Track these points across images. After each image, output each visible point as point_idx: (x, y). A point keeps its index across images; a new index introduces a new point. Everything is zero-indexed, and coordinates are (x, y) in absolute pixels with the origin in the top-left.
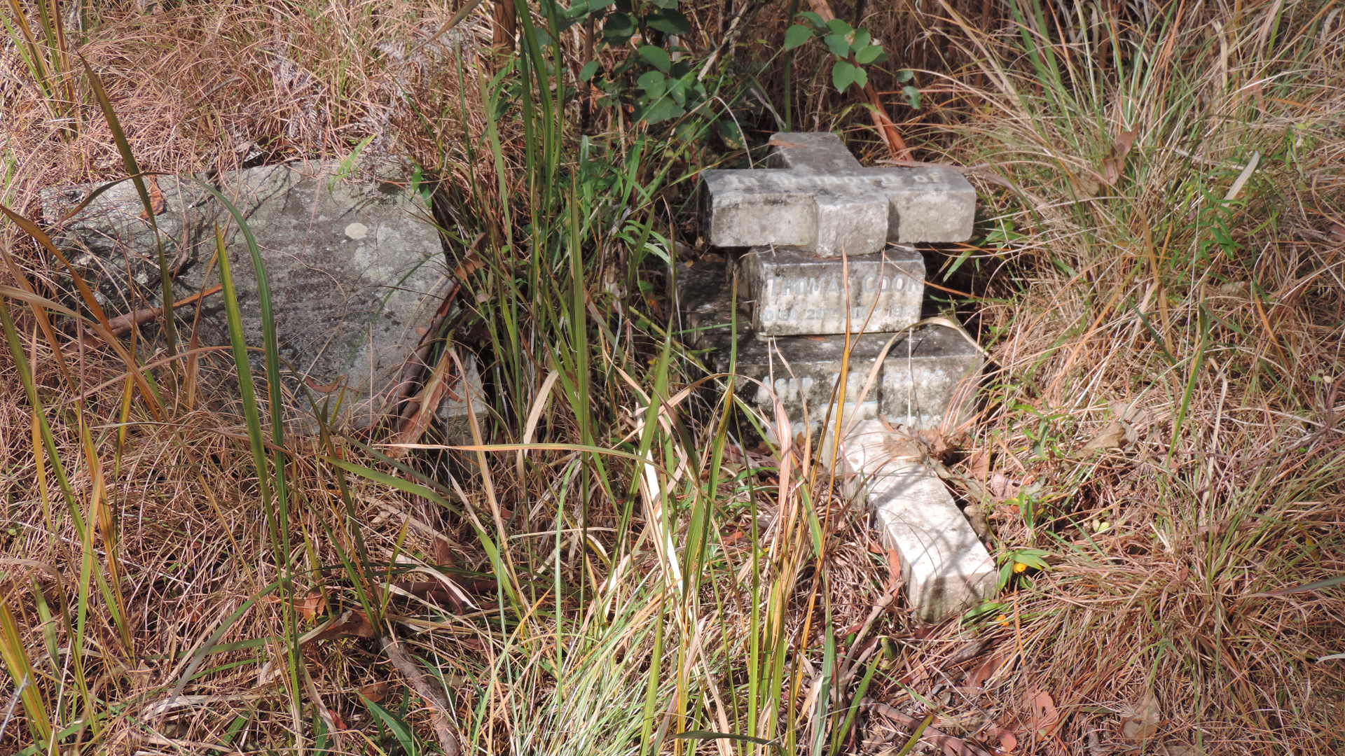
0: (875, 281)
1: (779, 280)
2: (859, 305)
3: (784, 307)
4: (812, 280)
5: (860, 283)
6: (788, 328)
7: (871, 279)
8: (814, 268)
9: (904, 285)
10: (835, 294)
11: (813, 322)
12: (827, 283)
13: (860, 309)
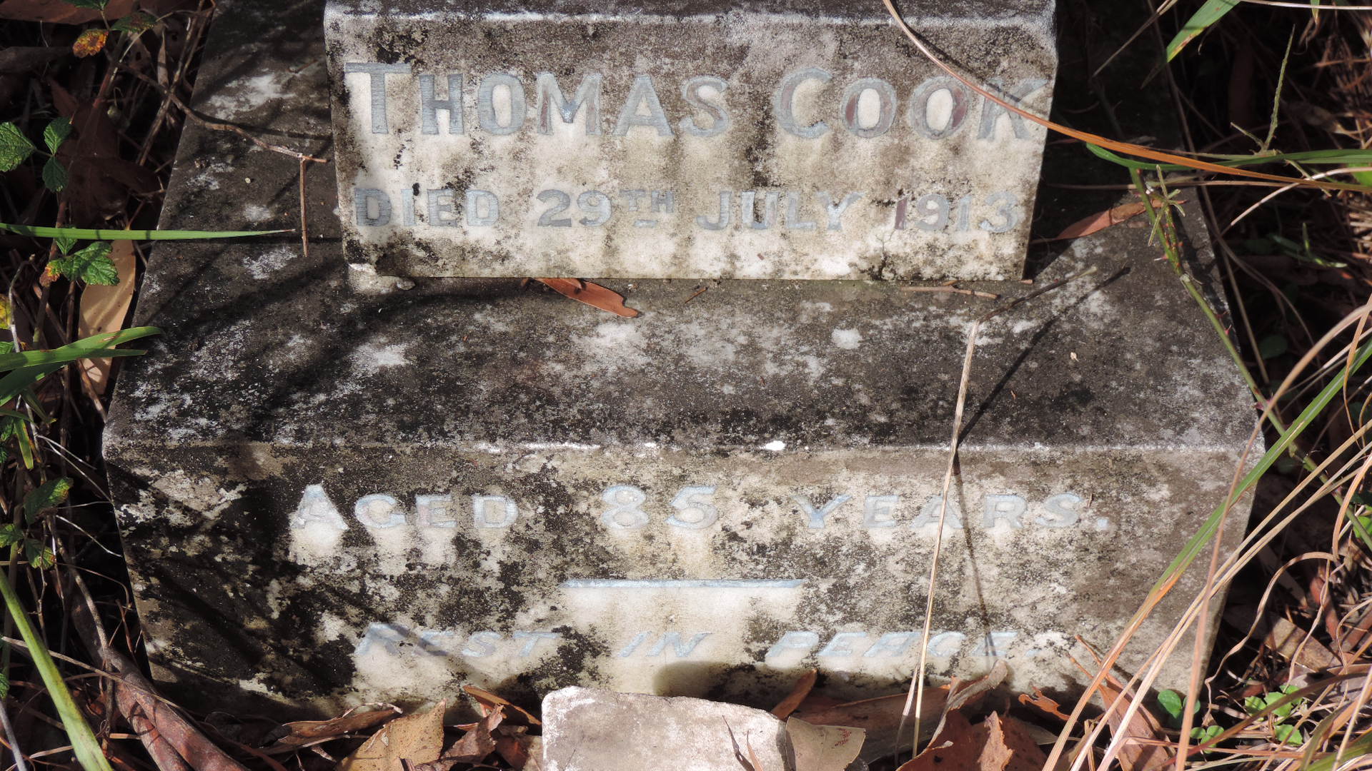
0: (829, 93)
1: (396, 74)
2: (760, 181)
3: (433, 178)
4: (546, 79)
5: (761, 102)
6: (464, 253)
7: (810, 86)
8: (550, 33)
9: (958, 116)
10: (656, 138)
11: (569, 235)
12: (615, 93)
13: (768, 197)
